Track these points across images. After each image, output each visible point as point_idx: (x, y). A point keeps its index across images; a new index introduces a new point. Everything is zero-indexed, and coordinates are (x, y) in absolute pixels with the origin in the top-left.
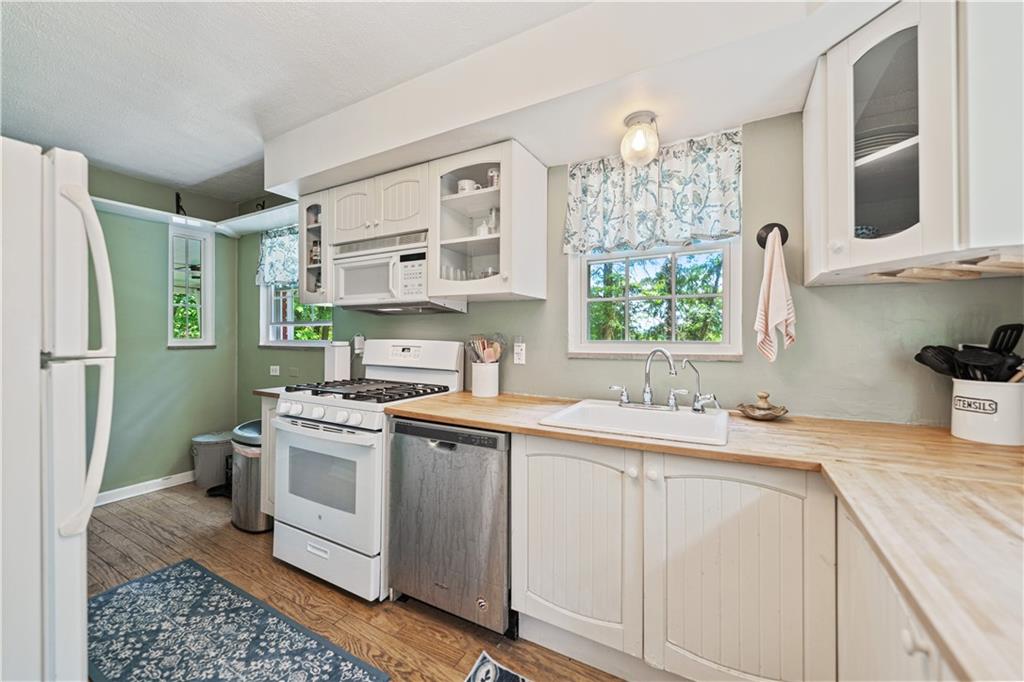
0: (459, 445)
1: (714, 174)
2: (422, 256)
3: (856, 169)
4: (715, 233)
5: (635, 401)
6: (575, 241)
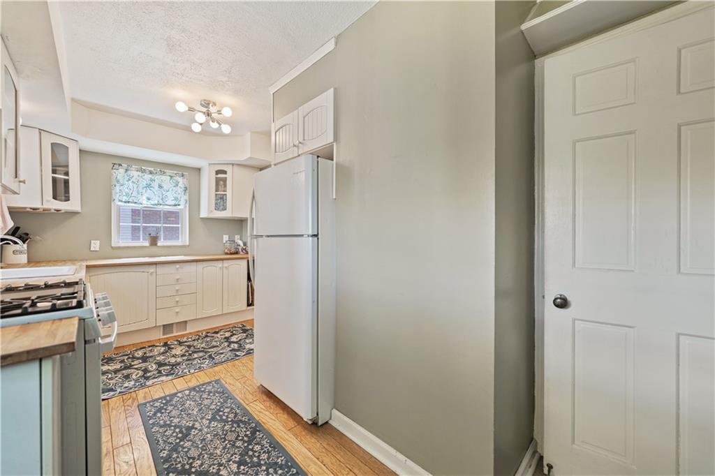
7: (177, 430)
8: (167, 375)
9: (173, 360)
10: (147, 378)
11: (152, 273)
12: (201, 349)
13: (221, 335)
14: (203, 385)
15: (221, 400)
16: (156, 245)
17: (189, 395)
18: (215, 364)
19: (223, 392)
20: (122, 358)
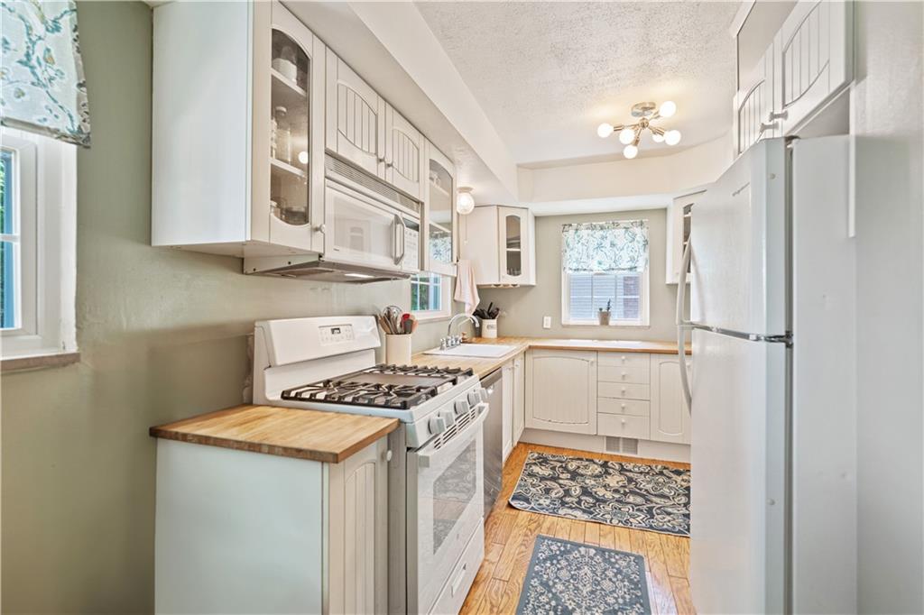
2: (417, 227)
3: (507, 251)
7: (553, 603)
8: (584, 511)
9: (601, 492)
10: (563, 504)
11: (592, 362)
12: (643, 492)
13: (683, 480)
14: (617, 553)
15: (627, 596)
16: (607, 324)
17: (592, 558)
18: (651, 527)
19: (636, 584)
20: (555, 464)
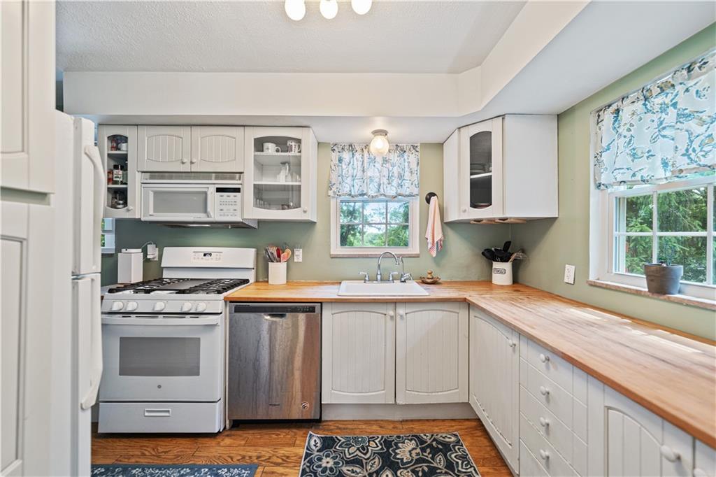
0: (287, 314)
1: (406, 164)
2: (238, 190)
3: (471, 179)
4: (407, 193)
5: (372, 279)
6: (334, 189)
